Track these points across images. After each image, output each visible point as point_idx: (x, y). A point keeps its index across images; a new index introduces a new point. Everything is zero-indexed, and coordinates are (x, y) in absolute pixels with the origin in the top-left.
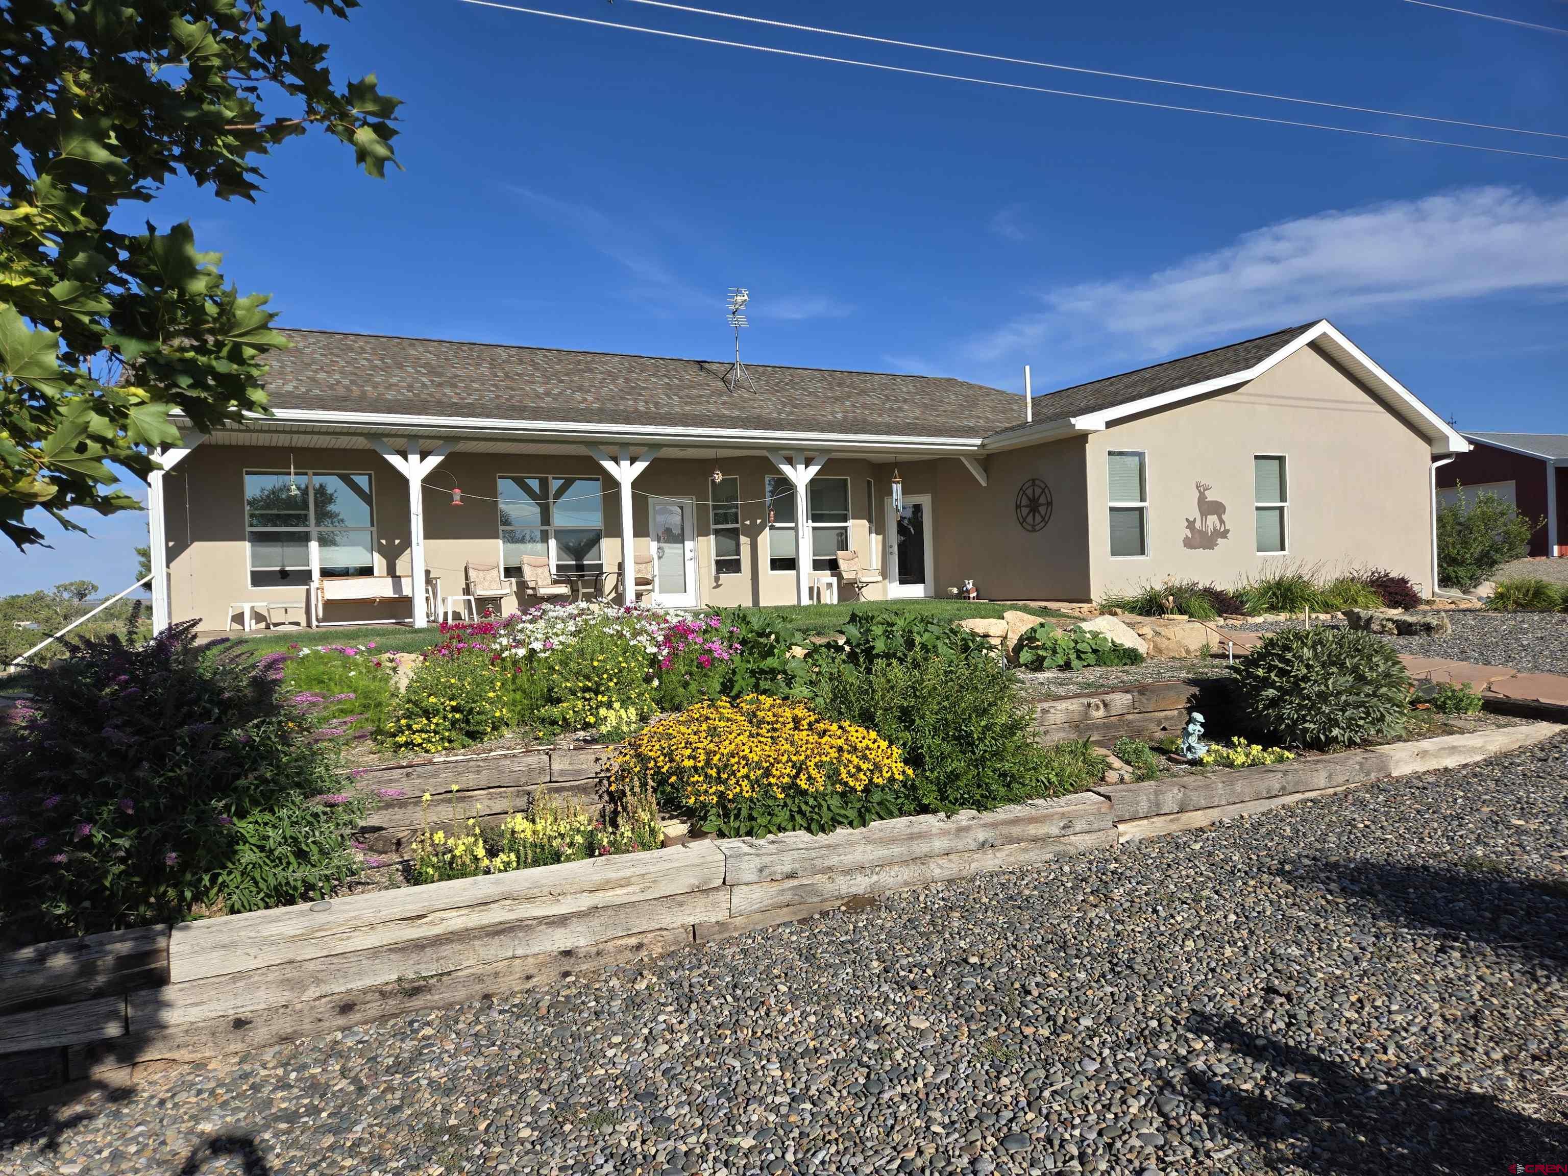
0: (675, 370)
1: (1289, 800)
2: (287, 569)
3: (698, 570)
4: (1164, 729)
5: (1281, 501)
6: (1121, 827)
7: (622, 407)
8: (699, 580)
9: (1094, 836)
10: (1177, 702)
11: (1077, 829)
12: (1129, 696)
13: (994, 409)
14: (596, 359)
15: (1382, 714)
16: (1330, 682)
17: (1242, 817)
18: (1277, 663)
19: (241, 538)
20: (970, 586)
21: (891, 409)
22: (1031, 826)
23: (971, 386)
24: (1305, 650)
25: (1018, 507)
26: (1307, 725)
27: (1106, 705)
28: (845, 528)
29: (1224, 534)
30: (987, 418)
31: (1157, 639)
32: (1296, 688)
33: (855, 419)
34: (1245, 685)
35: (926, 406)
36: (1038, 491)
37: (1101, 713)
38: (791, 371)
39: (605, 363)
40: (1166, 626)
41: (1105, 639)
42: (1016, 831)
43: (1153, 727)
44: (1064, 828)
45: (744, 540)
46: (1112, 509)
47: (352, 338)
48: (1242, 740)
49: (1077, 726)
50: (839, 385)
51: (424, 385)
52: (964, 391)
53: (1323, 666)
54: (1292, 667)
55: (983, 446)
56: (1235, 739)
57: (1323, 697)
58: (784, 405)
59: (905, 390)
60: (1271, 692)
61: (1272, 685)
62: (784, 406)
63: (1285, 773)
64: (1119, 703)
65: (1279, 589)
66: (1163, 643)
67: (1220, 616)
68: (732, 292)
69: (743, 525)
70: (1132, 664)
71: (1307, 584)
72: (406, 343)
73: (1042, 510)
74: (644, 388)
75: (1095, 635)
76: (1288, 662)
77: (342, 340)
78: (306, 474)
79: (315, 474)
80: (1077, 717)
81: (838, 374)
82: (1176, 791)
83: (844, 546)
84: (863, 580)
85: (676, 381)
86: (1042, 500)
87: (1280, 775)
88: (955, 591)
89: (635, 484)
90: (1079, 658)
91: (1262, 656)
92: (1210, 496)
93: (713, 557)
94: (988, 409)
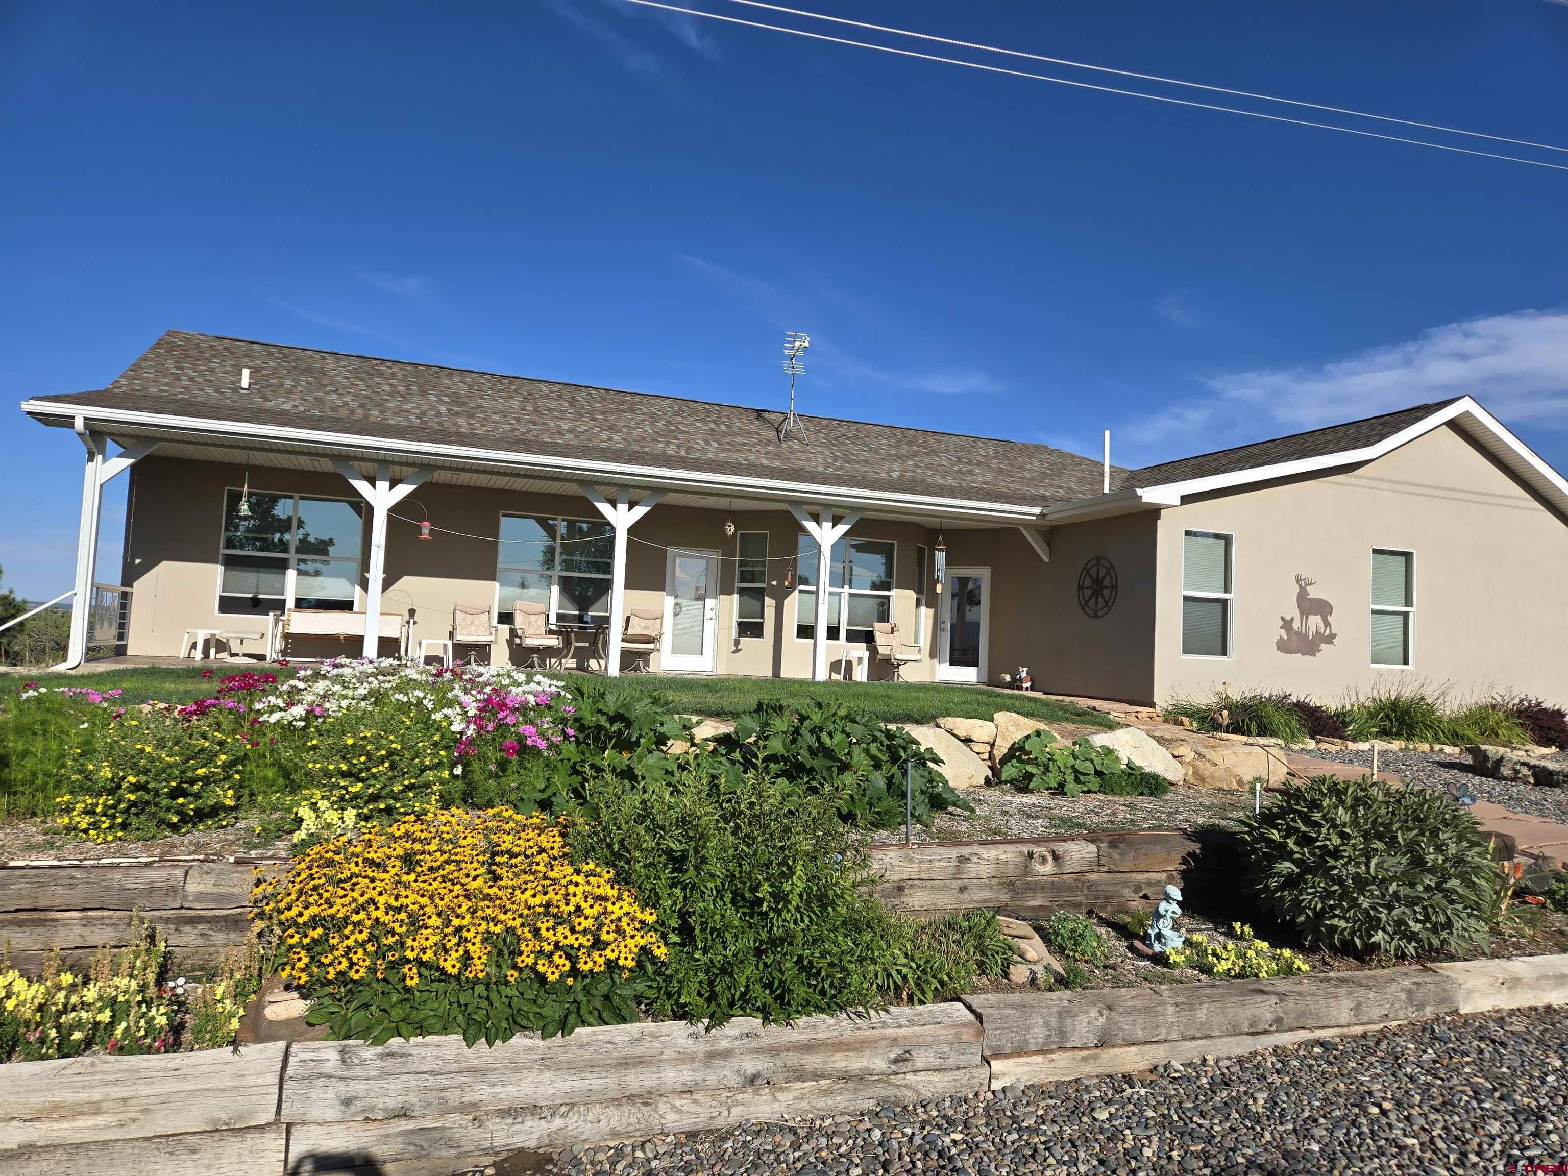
0: (728, 417)
1: (1286, 1039)
2: (260, 596)
3: (717, 629)
4: (1145, 897)
5: (1406, 605)
6: (997, 1065)
7: (647, 450)
8: (717, 644)
9: (948, 1076)
10: (1166, 861)
11: (920, 1065)
12: (1093, 848)
13: (1081, 480)
14: (645, 400)
15: (1448, 917)
16: (1374, 861)
17: (1205, 1060)
18: (1300, 825)
19: (215, 562)
20: (1024, 675)
21: (960, 471)
22: (838, 1056)
23: (1061, 454)
24: (1341, 810)
25: (1081, 588)
26: (1335, 922)
27: (1056, 858)
28: (888, 597)
29: (1330, 639)
30: (1070, 489)
31: (1199, 764)
32: (1320, 868)
33: (913, 480)
34: (1255, 851)
35: (1001, 471)
36: (1103, 572)
37: (1049, 867)
38: (859, 426)
39: (652, 405)
40: (1213, 747)
41: (1118, 759)
42: (812, 1061)
43: (1127, 893)
44: (896, 1061)
45: (769, 602)
46: (1186, 599)
47: (389, 364)
48: (1247, 929)
49: (1012, 884)
50: (909, 443)
51: (439, 414)
52: (1052, 459)
53: (1366, 835)
54: (1319, 833)
55: (1042, 516)
56: (1237, 926)
57: (1361, 883)
58: (836, 458)
59: (982, 452)
60: (1286, 866)
61: (1288, 855)
62: (836, 460)
63: (1282, 996)
64: (1076, 856)
65: (1394, 711)
66: (1207, 769)
67: (1312, 738)
68: (790, 336)
69: (769, 585)
70: (1151, 795)
71: (1431, 709)
72: (443, 373)
73: (1106, 592)
74: (684, 432)
75: (1109, 752)
76: (1316, 825)
77: (377, 365)
78: (292, 497)
79: (301, 498)
80: (1011, 871)
81: (912, 433)
82: (1094, 1013)
83: (884, 616)
84: (899, 657)
85: (723, 427)
86: (1107, 582)
87: (1274, 999)
88: (1008, 678)
89: (632, 531)
90: (1077, 781)
91: (1284, 812)
92: (1313, 593)
93: (735, 618)
94: (1073, 479)
